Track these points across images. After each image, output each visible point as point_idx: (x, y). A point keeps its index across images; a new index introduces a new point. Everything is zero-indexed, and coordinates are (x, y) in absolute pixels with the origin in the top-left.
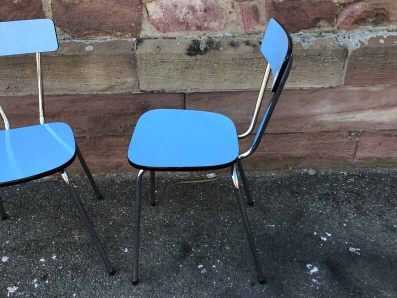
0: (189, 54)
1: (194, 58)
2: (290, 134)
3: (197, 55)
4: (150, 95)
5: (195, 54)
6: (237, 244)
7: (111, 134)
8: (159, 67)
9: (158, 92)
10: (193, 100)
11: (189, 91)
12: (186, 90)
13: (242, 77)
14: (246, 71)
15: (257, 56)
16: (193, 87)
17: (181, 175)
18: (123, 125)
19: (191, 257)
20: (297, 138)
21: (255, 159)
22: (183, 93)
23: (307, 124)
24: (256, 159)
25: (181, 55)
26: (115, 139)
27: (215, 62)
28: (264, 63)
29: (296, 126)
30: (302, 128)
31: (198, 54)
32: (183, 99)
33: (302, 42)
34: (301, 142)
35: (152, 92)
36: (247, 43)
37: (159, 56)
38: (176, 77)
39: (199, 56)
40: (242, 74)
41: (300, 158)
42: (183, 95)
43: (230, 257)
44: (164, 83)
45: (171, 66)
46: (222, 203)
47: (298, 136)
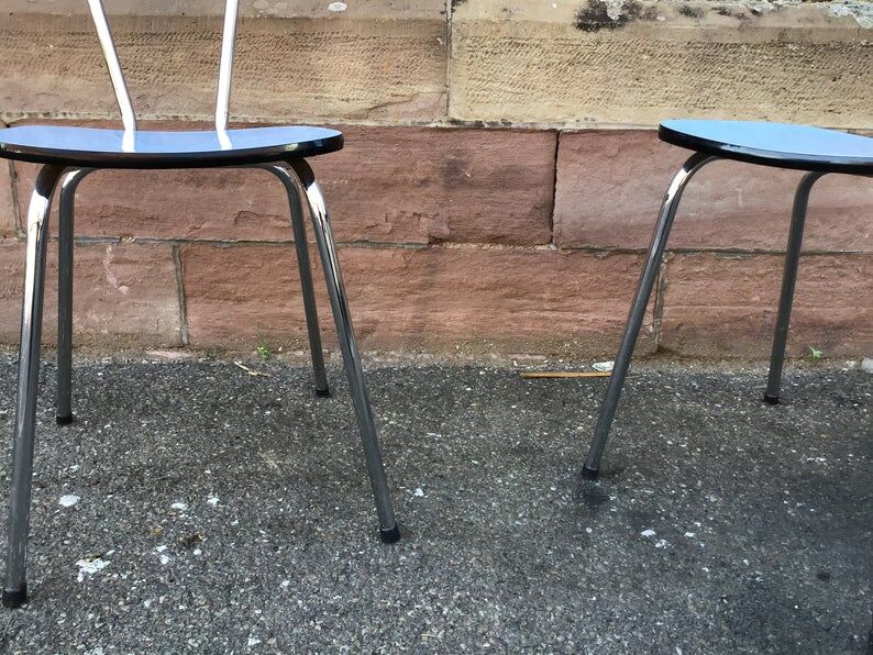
0: (583, 26)
1: (593, 36)
2: (818, 257)
3: (601, 30)
4: (471, 133)
5: (598, 27)
6: (736, 492)
7: (359, 237)
8: (503, 57)
9: (493, 128)
10: (579, 151)
11: (570, 126)
12: (564, 123)
13: (707, 92)
14: (717, 78)
15: (750, 40)
16: (581, 115)
17: (527, 362)
18: (395, 213)
19: (613, 514)
20: (836, 267)
21: (723, 323)
22: (554, 130)
23: (861, 230)
24: (727, 325)
25: (562, 28)
26: (369, 253)
27: (645, 50)
28: (765, 57)
29: (835, 233)
30: (850, 240)
31: (603, 26)
32: (553, 148)
33: (855, 15)
34: (843, 281)
35: (478, 126)
36: (723, 12)
37: (505, 29)
38: (544, 86)
39: (605, 33)
40: (707, 85)
41: (841, 328)
42: (553, 136)
43: (727, 518)
44: (510, 101)
45: (535, 56)
46: (656, 414)
47: (838, 262)
